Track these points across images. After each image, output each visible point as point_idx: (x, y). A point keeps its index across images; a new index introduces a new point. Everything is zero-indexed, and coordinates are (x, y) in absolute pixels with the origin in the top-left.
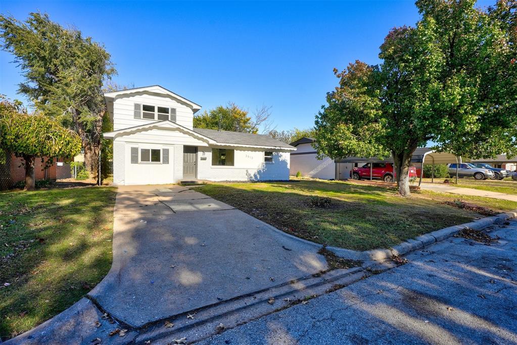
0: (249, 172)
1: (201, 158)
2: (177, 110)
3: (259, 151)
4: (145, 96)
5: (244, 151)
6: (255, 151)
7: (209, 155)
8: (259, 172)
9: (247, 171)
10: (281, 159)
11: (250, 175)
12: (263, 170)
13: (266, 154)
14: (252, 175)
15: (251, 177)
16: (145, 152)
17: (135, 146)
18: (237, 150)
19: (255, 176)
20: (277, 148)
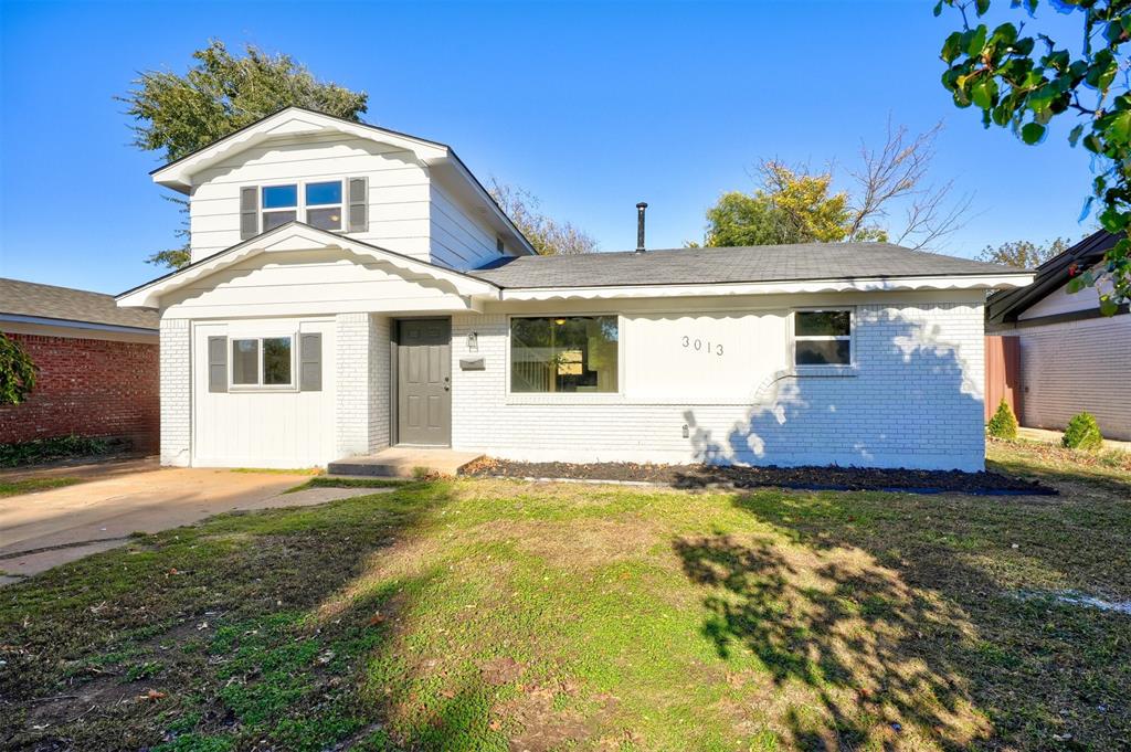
0: (703, 420)
1: (462, 362)
2: (371, 183)
3: (760, 313)
4: (272, 156)
5: (673, 315)
6: (737, 314)
7: (497, 349)
8: (761, 423)
9: (689, 416)
10: (905, 345)
11: (706, 436)
12: (789, 407)
13: (806, 322)
14: (720, 437)
15: (717, 449)
16: (244, 352)
17: (217, 331)
18: (632, 316)
19: (737, 439)
20: (861, 285)
